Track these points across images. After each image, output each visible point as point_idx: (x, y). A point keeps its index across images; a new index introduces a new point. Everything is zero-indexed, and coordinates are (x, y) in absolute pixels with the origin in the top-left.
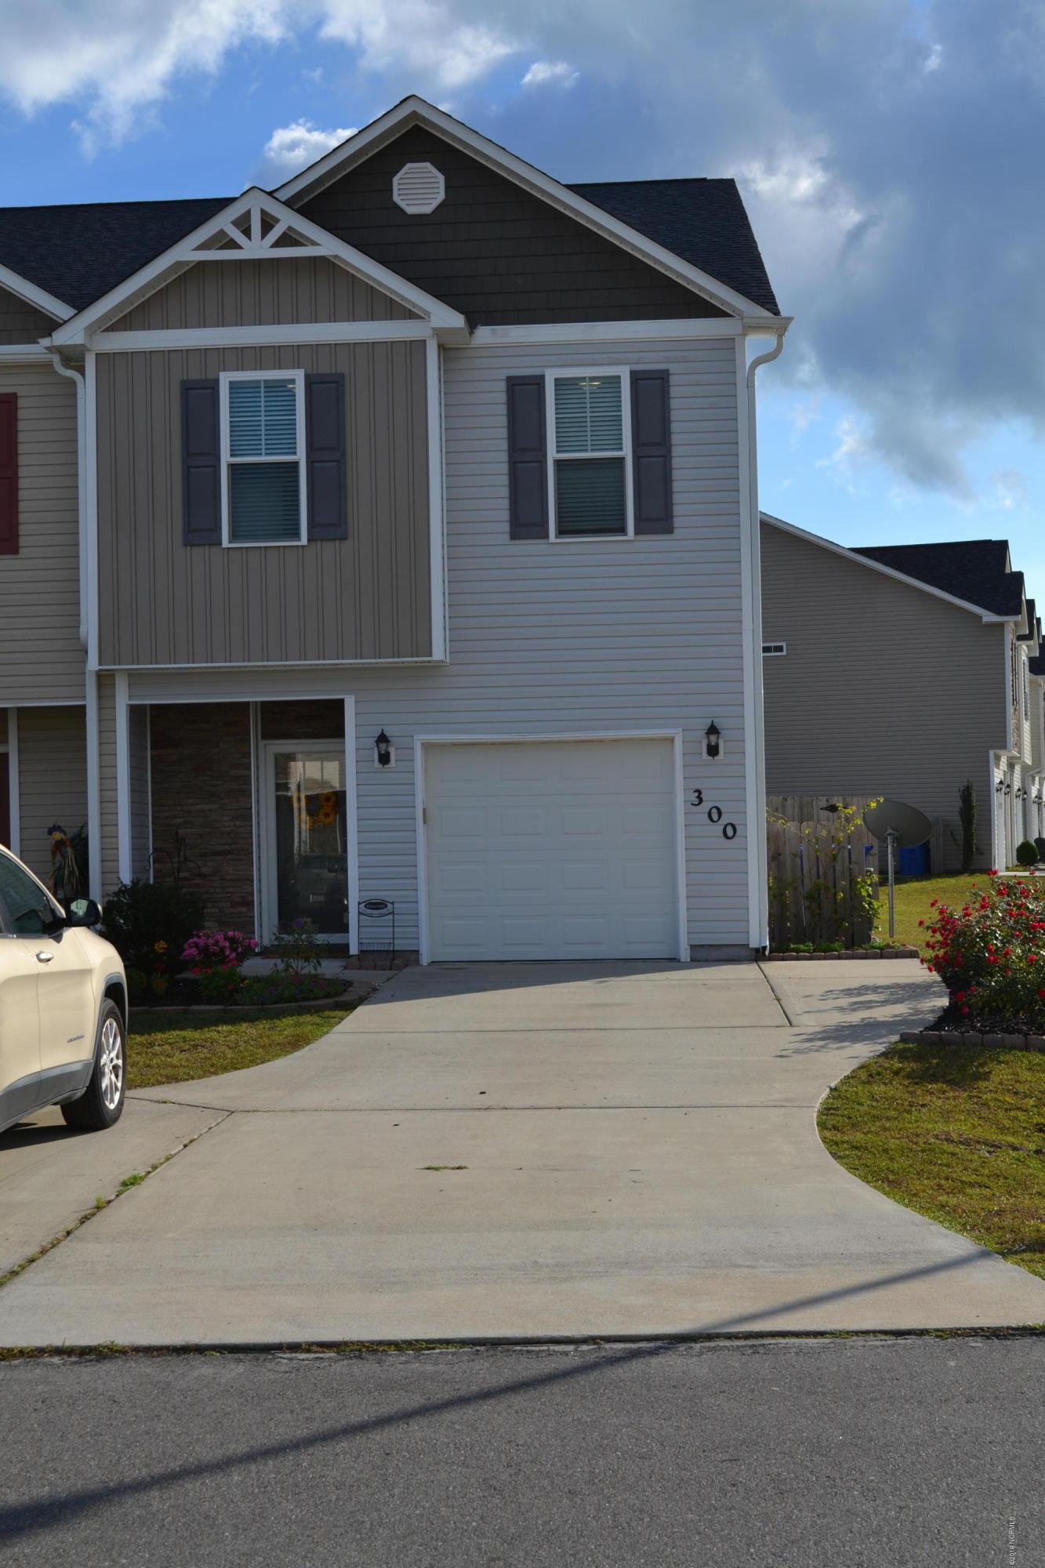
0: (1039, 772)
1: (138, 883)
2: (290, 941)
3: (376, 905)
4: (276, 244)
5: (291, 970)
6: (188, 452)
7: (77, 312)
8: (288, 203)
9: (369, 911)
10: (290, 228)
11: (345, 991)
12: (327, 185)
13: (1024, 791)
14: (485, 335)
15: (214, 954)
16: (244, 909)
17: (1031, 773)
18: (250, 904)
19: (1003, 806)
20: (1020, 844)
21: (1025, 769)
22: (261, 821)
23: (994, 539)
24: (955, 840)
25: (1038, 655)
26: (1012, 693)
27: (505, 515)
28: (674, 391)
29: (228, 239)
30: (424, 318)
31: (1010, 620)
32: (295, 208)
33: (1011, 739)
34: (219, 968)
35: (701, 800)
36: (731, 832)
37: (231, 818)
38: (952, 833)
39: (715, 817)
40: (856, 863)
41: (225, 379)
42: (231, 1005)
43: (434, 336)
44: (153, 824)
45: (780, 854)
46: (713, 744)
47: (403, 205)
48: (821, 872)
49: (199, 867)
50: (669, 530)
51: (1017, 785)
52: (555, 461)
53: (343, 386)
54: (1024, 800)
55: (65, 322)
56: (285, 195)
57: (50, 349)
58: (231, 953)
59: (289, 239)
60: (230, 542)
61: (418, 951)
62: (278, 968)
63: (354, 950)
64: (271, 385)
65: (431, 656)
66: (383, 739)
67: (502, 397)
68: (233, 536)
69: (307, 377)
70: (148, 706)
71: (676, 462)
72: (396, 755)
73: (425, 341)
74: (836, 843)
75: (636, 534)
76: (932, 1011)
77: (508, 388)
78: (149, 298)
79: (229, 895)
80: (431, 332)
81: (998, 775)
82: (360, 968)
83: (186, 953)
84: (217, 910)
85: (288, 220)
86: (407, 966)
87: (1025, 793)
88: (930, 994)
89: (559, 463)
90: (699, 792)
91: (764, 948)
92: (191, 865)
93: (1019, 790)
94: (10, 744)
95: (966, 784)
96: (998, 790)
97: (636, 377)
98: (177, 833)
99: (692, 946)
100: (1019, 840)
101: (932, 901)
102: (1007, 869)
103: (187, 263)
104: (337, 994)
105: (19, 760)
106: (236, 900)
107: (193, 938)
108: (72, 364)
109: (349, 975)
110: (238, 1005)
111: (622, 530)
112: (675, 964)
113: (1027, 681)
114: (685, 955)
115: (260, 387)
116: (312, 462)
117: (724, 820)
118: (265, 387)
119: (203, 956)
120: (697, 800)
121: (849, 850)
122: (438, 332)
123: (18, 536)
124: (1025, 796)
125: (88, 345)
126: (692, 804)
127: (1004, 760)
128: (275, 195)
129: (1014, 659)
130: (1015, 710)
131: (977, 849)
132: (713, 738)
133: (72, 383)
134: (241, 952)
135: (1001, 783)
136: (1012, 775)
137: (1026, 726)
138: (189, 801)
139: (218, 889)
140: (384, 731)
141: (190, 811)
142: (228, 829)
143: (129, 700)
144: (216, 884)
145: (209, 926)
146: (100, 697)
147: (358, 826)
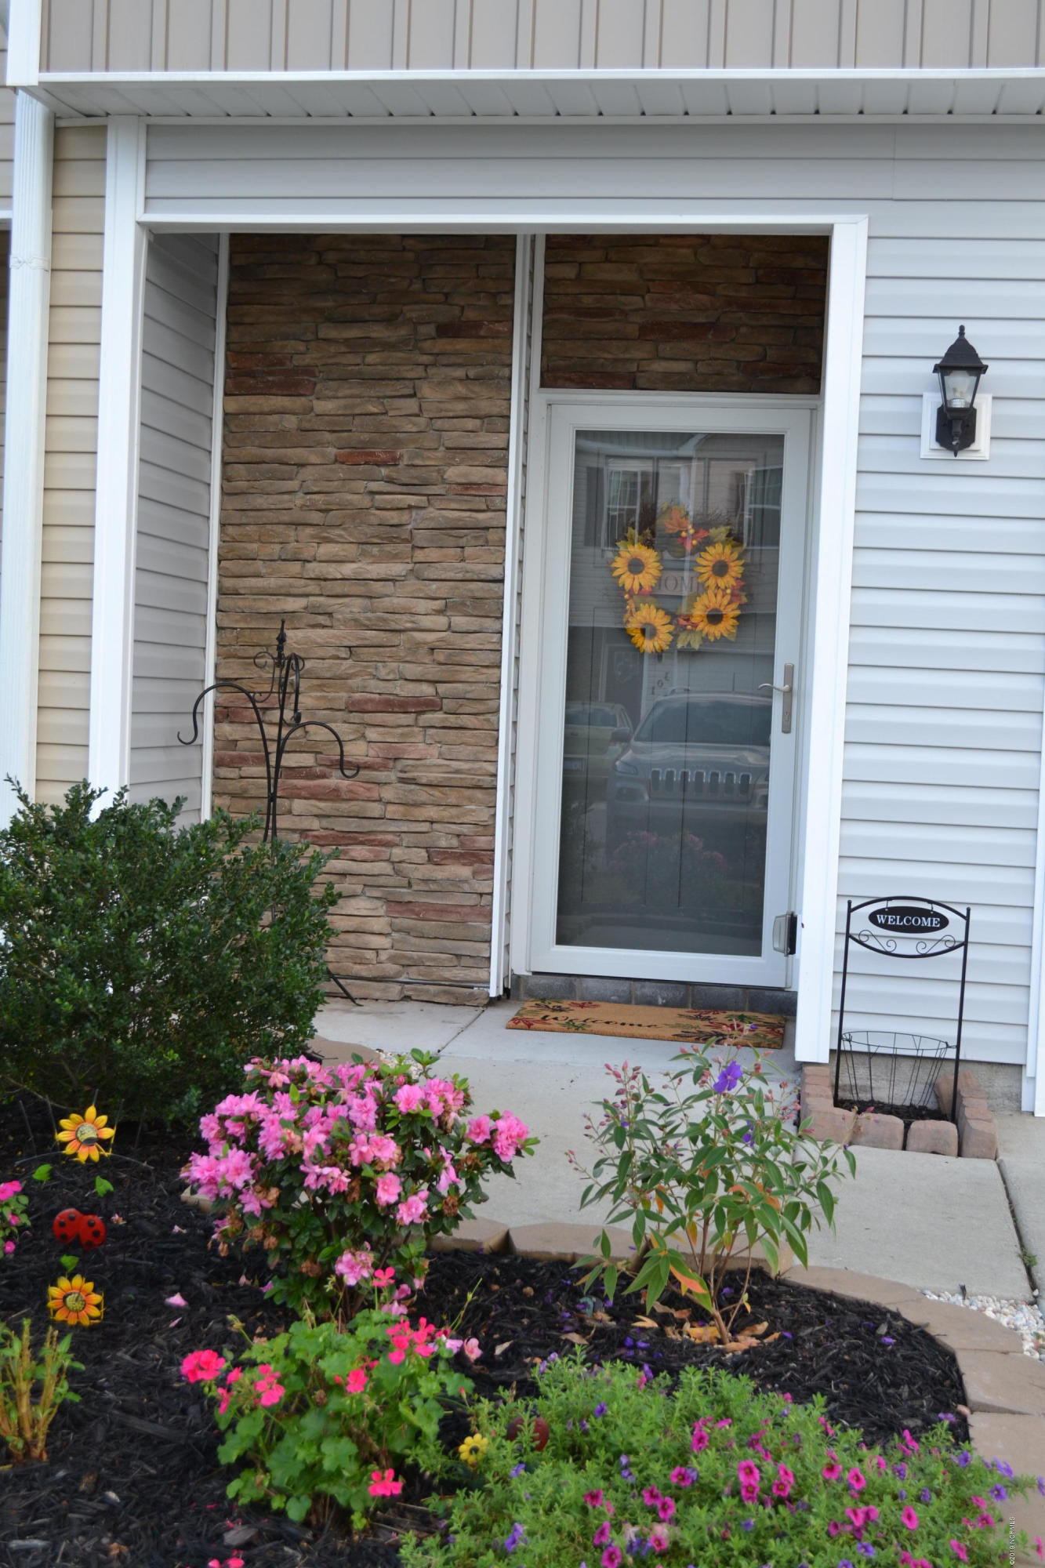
9: (881, 940)
16: (465, 872)
18: (485, 856)
22: (524, 623)
49: (340, 742)
61: (1022, 1067)
66: (959, 361)
72: (995, 420)
79: (425, 827)
83: (198, 1173)
84: (386, 868)
98: (282, 639)
106: (443, 843)
107: (240, 1096)
138: (325, 550)
139: (390, 808)
140: (968, 336)
141: (325, 580)
142: (430, 637)
143: (145, 211)
144: (388, 794)
145: (381, 912)
146: (55, 197)
147: (852, 647)
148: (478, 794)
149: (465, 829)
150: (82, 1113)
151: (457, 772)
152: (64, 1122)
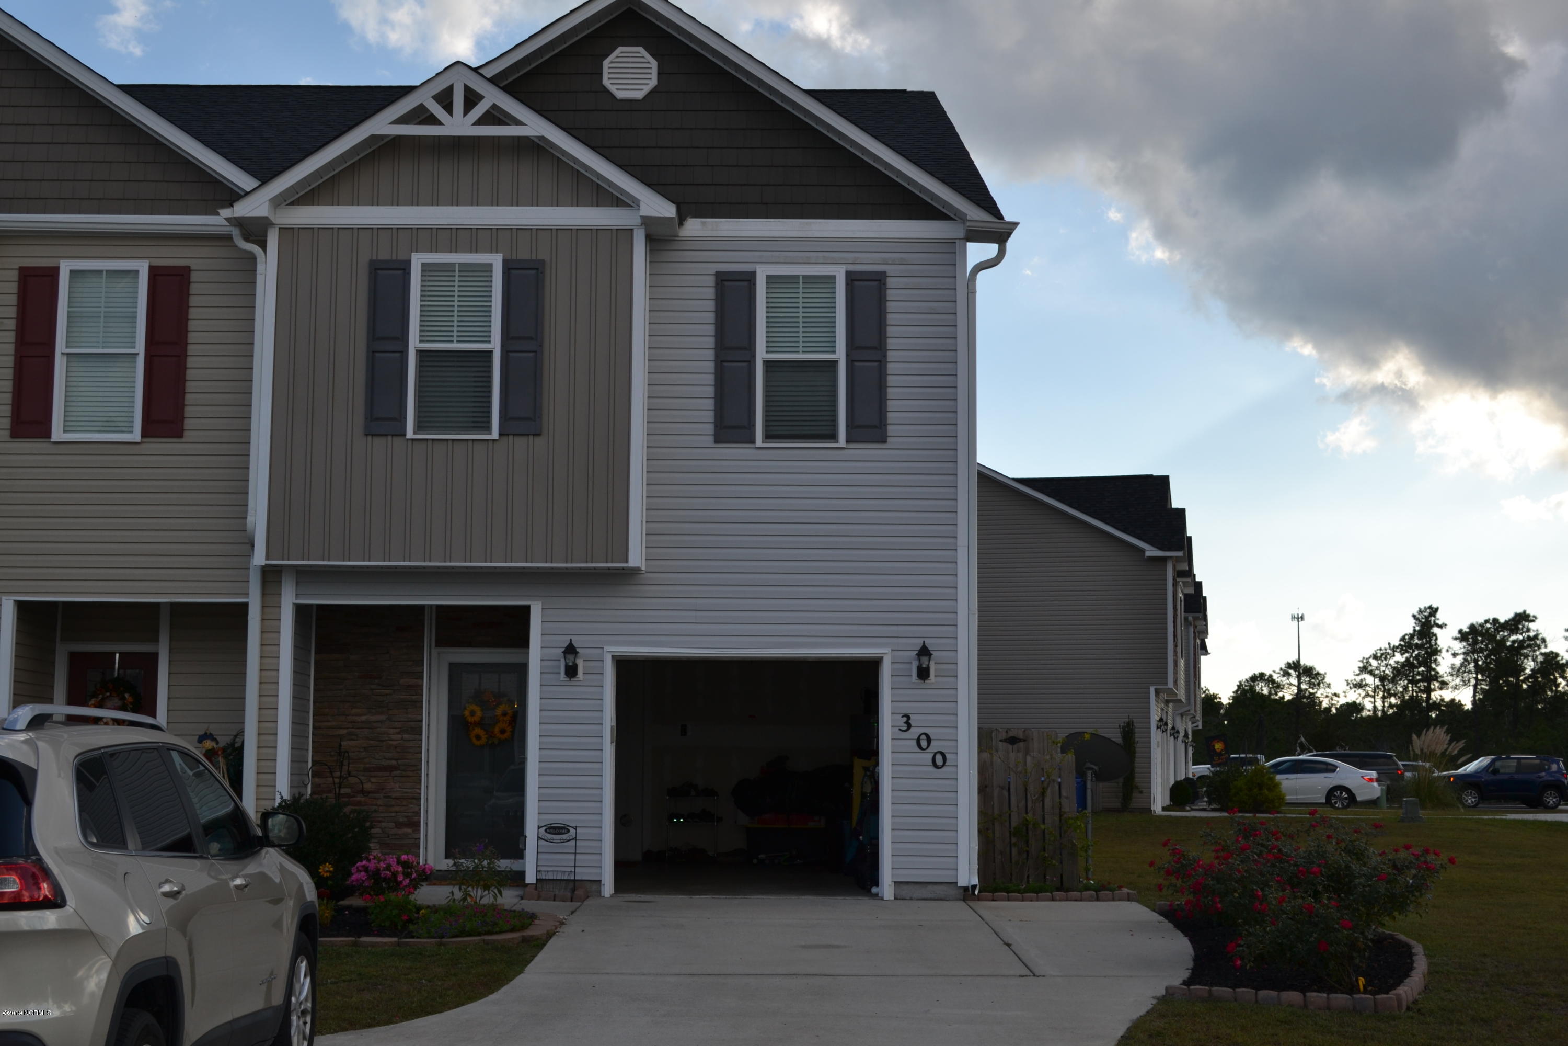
1: (299, 798)
2: (469, 868)
3: (556, 829)
4: (479, 122)
5: (469, 899)
6: (373, 335)
7: (260, 183)
8: (494, 81)
9: (549, 836)
10: (494, 106)
11: (530, 924)
12: (534, 65)
13: (1176, 729)
14: (694, 227)
15: (385, 879)
16: (409, 831)
18: (417, 825)
19: (1161, 743)
20: (1172, 783)
22: (430, 736)
23: (1154, 475)
27: (710, 416)
28: (891, 294)
29: (428, 114)
30: (632, 207)
31: (1173, 556)
32: (501, 85)
33: (1170, 675)
34: (392, 896)
35: (909, 726)
36: (940, 761)
37: (398, 730)
39: (924, 744)
41: (417, 260)
42: (406, 938)
43: (642, 224)
44: (313, 735)
45: (986, 787)
46: (924, 666)
47: (613, 89)
48: (1030, 805)
49: (362, 783)
50: (883, 440)
51: (1170, 722)
52: (764, 361)
53: (543, 273)
54: (1176, 738)
55: (247, 194)
56: (490, 72)
57: (231, 220)
58: (404, 880)
59: (494, 117)
60: (415, 433)
61: (600, 881)
62: (455, 897)
63: (530, 878)
64: (466, 269)
65: (627, 561)
66: (571, 650)
67: (710, 293)
68: (418, 427)
69: (505, 262)
70: (315, 609)
71: (891, 368)
72: (583, 669)
73: (632, 230)
74: (1046, 777)
75: (847, 442)
77: (717, 284)
78: (339, 172)
79: (393, 814)
80: (639, 221)
81: (1157, 712)
82: (539, 898)
83: (354, 877)
84: (379, 831)
85: (493, 97)
86: (588, 897)
87: (1177, 731)
89: (768, 364)
90: (908, 717)
91: (974, 887)
92: (352, 780)
93: (1173, 728)
94: (160, 644)
95: (1127, 720)
97: (852, 278)
98: (340, 745)
99: (895, 882)
100: (1171, 780)
102: (1163, 808)
103: (382, 137)
104: (523, 928)
105: (170, 661)
106: (401, 820)
107: (362, 861)
108: (251, 238)
109: (530, 906)
110: (413, 937)
111: (833, 437)
112: (878, 902)
114: (888, 892)
115: (455, 271)
116: (507, 352)
117: (934, 748)
118: (460, 271)
119: (373, 881)
120: (906, 725)
121: (1060, 784)
122: (647, 222)
123: (183, 418)
124: (1177, 735)
125: (272, 218)
126: (900, 730)
127: (1162, 697)
128: (481, 71)
129: (1173, 595)
130: (1175, 646)
132: (925, 660)
133: (253, 258)
134: (415, 879)
135: (1161, 719)
136: (1169, 713)
137: (1182, 664)
138: (354, 711)
139: (381, 808)
140: (573, 642)
141: (355, 722)
142: (394, 743)
143: (296, 599)
144: (380, 802)
145: (378, 848)
146: (264, 594)
147: (540, 743)
148: (414, 801)
149: (409, 814)
150: (325, 864)
151: (406, 793)
152: (321, 867)
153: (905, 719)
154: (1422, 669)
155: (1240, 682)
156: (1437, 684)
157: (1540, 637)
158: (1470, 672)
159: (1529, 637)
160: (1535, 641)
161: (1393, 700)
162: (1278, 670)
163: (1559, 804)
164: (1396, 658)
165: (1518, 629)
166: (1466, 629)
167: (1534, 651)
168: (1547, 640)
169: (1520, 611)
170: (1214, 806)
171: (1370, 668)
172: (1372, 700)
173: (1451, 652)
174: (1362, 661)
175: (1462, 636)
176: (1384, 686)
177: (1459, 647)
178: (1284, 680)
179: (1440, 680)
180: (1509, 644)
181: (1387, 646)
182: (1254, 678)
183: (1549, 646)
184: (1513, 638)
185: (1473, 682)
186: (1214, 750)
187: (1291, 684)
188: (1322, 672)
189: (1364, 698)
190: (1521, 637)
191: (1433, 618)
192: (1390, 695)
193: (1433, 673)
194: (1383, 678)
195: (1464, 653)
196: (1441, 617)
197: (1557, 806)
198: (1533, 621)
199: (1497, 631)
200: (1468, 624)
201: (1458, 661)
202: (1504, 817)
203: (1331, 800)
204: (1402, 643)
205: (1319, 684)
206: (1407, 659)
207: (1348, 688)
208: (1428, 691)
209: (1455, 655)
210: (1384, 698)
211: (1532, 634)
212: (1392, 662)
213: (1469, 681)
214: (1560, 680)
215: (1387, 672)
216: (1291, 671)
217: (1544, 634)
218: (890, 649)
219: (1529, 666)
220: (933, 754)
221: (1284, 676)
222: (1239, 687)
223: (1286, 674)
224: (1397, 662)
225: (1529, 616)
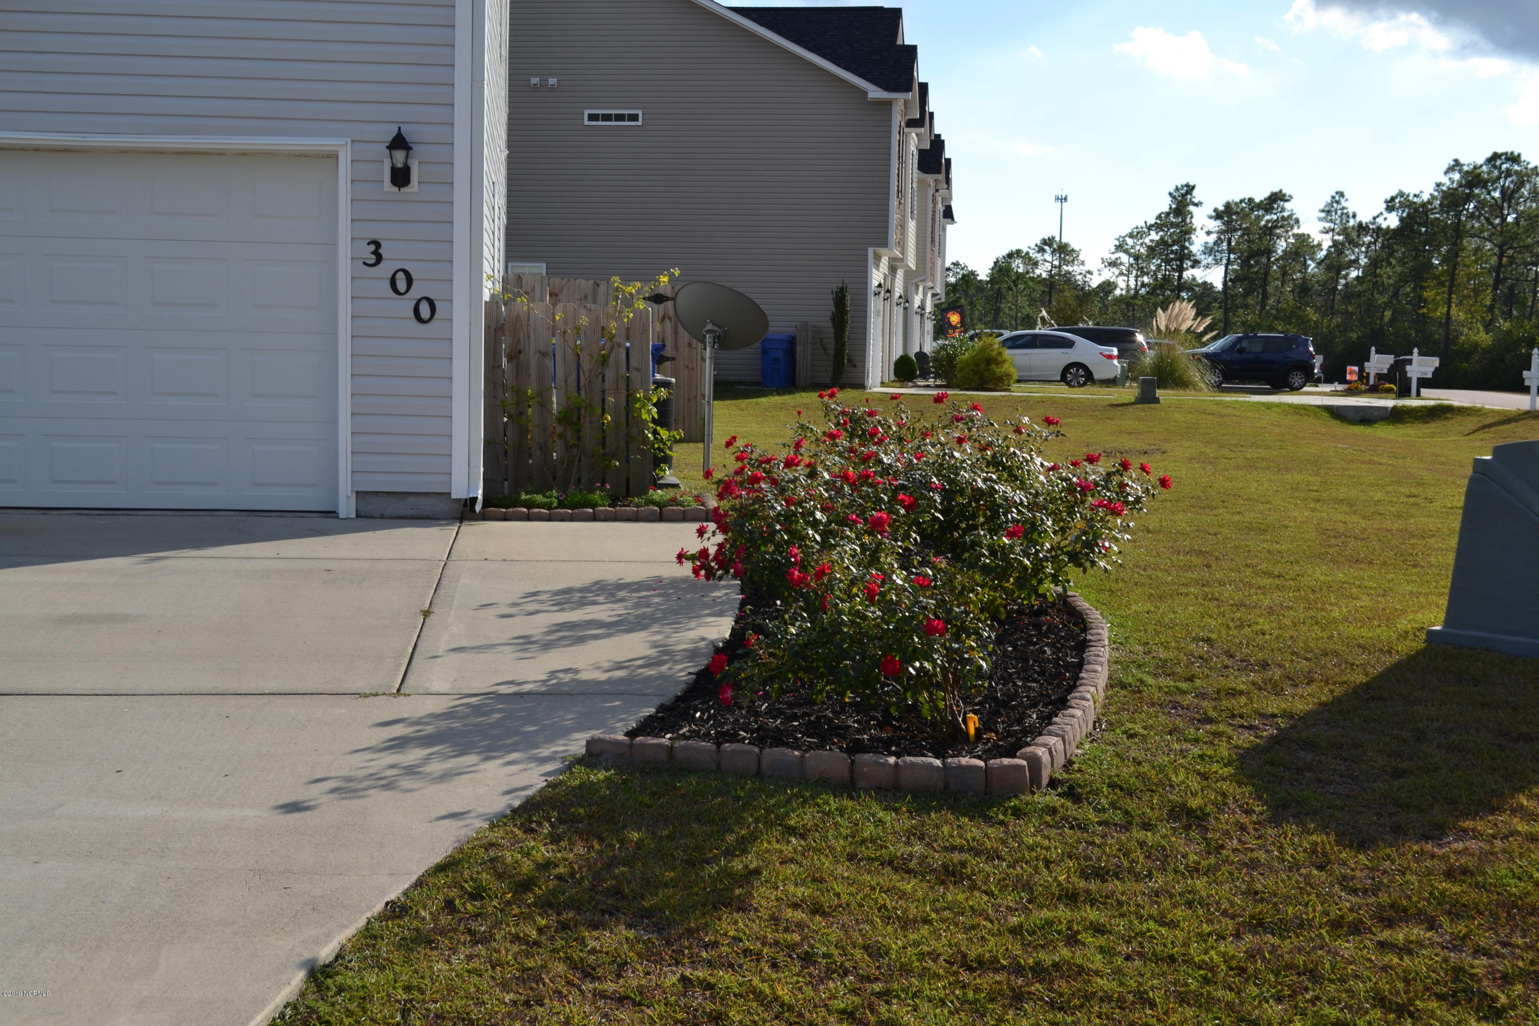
0: (924, 280)
13: (906, 299)
17: (914, 281)
19: (882, 313)
20: (898, 357)
21: (909, 274)
23: (885, 6)
24: (824, 349)
25: (928, 147)
26: (896, 183)
31: (899, 97)
33: (894, 236)
35: (379, 258)
36: (426, 311)
38: (821, 341)
39: (402, 285)
40: (637, 369)
46: (399, 165)
48: (584, 383)
51: (898, 291)
54: (905, 309)
74: (607, 338)
76: (692, 654)
81: (877, 277)
87: (907, 301)
88: (706, 606)
90: (377, 244)
91: (474, 500)
93: (900, 297)
95: (841, 285)
96: (875, 294)
99: (359, 494)
100: (897, 353)
101: (727, 438)
102: (883, 384)
112: (333, 522)
113: (915, 180)
114: (347, 507)
117: (417, 291)
120: (374, 256)
121: (628, 349)
124: (907, 305)
126: (365, 263)
127: (885, 261)
129: (902, 144)
130: (900, 203)
131: (849, 360)
132: (402, 156)
135: (880, 285)
136: (893, 280)
137: (912, 225)
153: (373, 247)
154: (1175, 248)
155: (997, 259)
156: (1190, 263)
157: (1295, 216)
158: (1221, 252)
159: (1283, 217)
160: (1290, 221)
161: (1146, 279)
162: (1033, 246)
163: (1304, 386)
164: (1151, 237)
165: (1273, 208)
166: (1221, 208)
167: (1287, 232)
168: (1301, 221)
169: (1276, 190)
170: (939, 382)
171: (1126, 247)
172: (1126, 278)
173: (1206, 229)
174: (1118, 240)
175: (1218, 215)
176: (1138, 264)
177: (1215, 225)
178: (1039, 256)
179: (1192, 258)
180: (1263, 223)
181: (1144, 225)
182: (1010, 255)
183: (1301, 228)
184: (1267, 217)
185: (1224, 261)
186: (949, 323)
187: (1045, 261)
188: (1076, 248)
189: (1117, 277)
190: (1275, 217)
191: (1189, 196)
192: (1143, 273)
193: (1186, 251)
194: (1137, 257)
195: (1218, 233)
196: (1197, 195)
197: (1302, 387)
198: (1288, 201)
199: (1252, 210)
200: (1224, 202)
201: (1212, 238)
202: (1247, 399)
203: (1066, 377)
204: (1158, 221)
205: (1073, 261)
206: (1162, 238)
207: (1103, 266)
208: (1181, 270)
209: (1209, 233)
210: (1137, 277)
211: (1286, 214)
212: (1147, 241)
213: (1221, 260)
214: (1309, 262)
215: (1142, 250)
216: (1046, 248)
217: (1298, 214)
218: (349, 140)
219: (1281, 246)
220: (414, 302)
221: (1038, 252)
222: (995, 263)
223: (1041, 250)
224: (1152, 241)
225: (1285, 195)
